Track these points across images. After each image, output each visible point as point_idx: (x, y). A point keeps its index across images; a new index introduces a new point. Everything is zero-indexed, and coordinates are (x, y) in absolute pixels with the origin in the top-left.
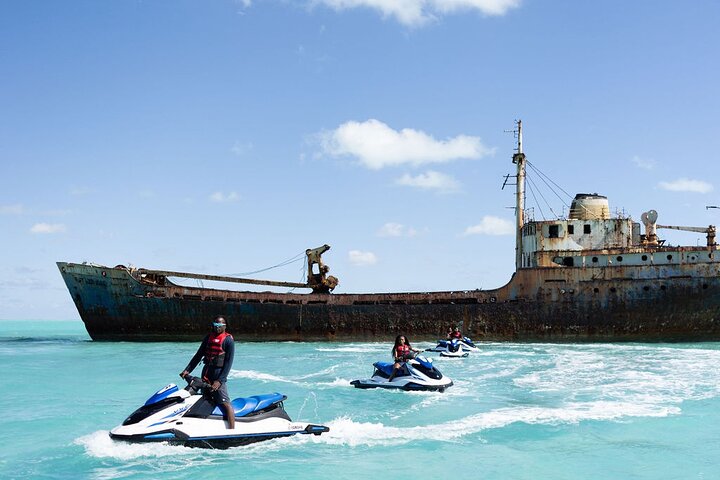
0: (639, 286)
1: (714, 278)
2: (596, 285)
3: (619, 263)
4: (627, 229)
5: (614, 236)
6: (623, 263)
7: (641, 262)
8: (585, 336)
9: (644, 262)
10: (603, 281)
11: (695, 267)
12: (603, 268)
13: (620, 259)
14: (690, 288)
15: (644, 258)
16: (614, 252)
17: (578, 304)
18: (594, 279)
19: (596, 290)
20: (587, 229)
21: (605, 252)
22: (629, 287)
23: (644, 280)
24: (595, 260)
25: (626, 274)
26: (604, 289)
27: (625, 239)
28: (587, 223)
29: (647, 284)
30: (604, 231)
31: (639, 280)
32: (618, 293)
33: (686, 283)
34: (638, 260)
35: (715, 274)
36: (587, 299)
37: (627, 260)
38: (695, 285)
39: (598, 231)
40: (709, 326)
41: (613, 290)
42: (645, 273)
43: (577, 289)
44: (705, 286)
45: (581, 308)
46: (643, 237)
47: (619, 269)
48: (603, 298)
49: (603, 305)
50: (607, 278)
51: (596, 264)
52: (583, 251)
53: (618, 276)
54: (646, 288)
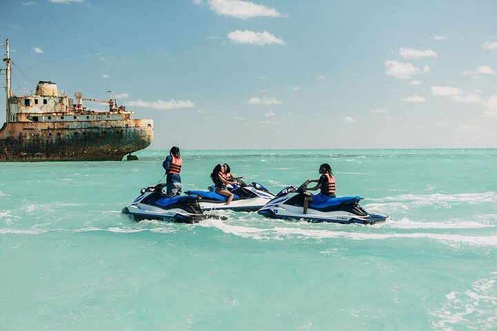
0: (72, 132)
1: (109, 128)
2: (50, 131)
3: (62, 120)
4: (66, 102)
5: (59, 105)
6: (64, 120)
7: (73, 120)
8: (44, 158)
9: (75, 120)
10: (53, 129)
11: (100, 123)
12: (54, 123)
13: (62, 118)
14: (98, 134)
15: (75, 118)
16: (59, 114)
17: (41, 142)
18: (49, 129)
19: (50, 134)
20: (45, 102)
21: (55, 114)
22: (67, 132)
23: (74, 129)
24: (50, 118)
25: (66, 125)
26: (54, 134)
27: (65, 107)
28: (45, 98)
29: (76, 131)
30: (54, 103)
31: (72, 129)
32: (62, 136)
33: (96, 131)
34: (72, 119)
35: (110, 126)
36: (45, 139)
37: (66, 119)
38: (100, 132)
39: (51, 103)
40: (108, 153)
41: (59, 134)
42: (75, 125)
43: (40, 133)
44: (105, 133)
45: (43, 143)
46: (75, 106)
47: (62, 123)
48: (54, 138)
49: (54, 142)
50: (56, 128)
51: (50, 121)
52: (43, 114)
53: (61, 127)
54: (76, 133)
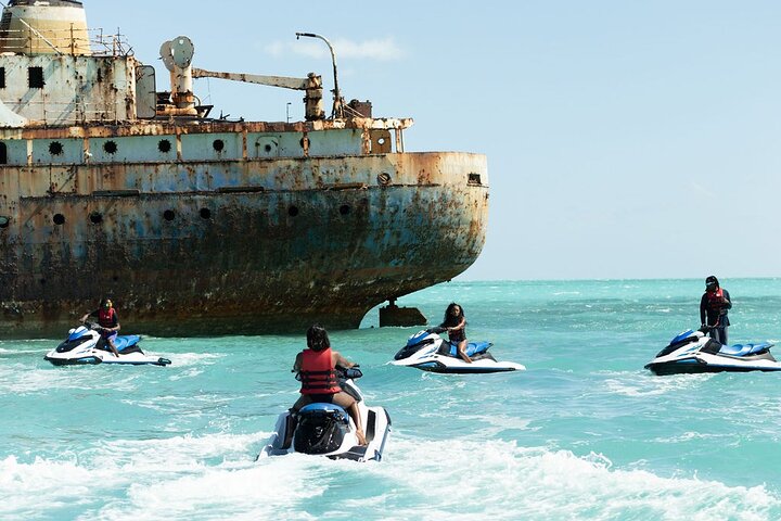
0: (155, 209)
1: (310, 193)
2: (59, 207)
3: (108, 158)
4: (123, 80)
5: (97, 94)
6: (119, 156)
7: (157, 156)
8: (36, 324)
9: (164, 156)
10: (74, 197)
11: (272, 168)
12: (74, 168)
13: (111, 148)
14: (261, 214)
15: (165, 146)
16: (95, 132)
17: (18, 252)
18: (53, 195)
19: (59, 219)
20: (36, 78)
21: (76, 131)
22: (130, 211)
23: (163, 196)
24: (56, 149)
25: (125, 180)
26: (77, 216)
27: (121, 102)
28: (36, 63)
29: (169, 205)
30: (74, 83)
31: (151, 196)
32: (108, 226)
33: (253, 203)
34: (150, 151)
35: (312, 184)
36: (37, 239)
37: (126, 150)
38: (271, 207)
39: (60, 83)
40: (306, 300)
41: (96, 219)
42: (165, 179)
43: (16, 216)
44: (294, 210)
45: (27, 259)
46: (163, 97)
47: (110, 169)
48: (77, 233)
49: (76, 252)
50: (83, 191)
51: (57, 160)
52: (27, 129)
53: (107, 186)
54: (169, 215)
